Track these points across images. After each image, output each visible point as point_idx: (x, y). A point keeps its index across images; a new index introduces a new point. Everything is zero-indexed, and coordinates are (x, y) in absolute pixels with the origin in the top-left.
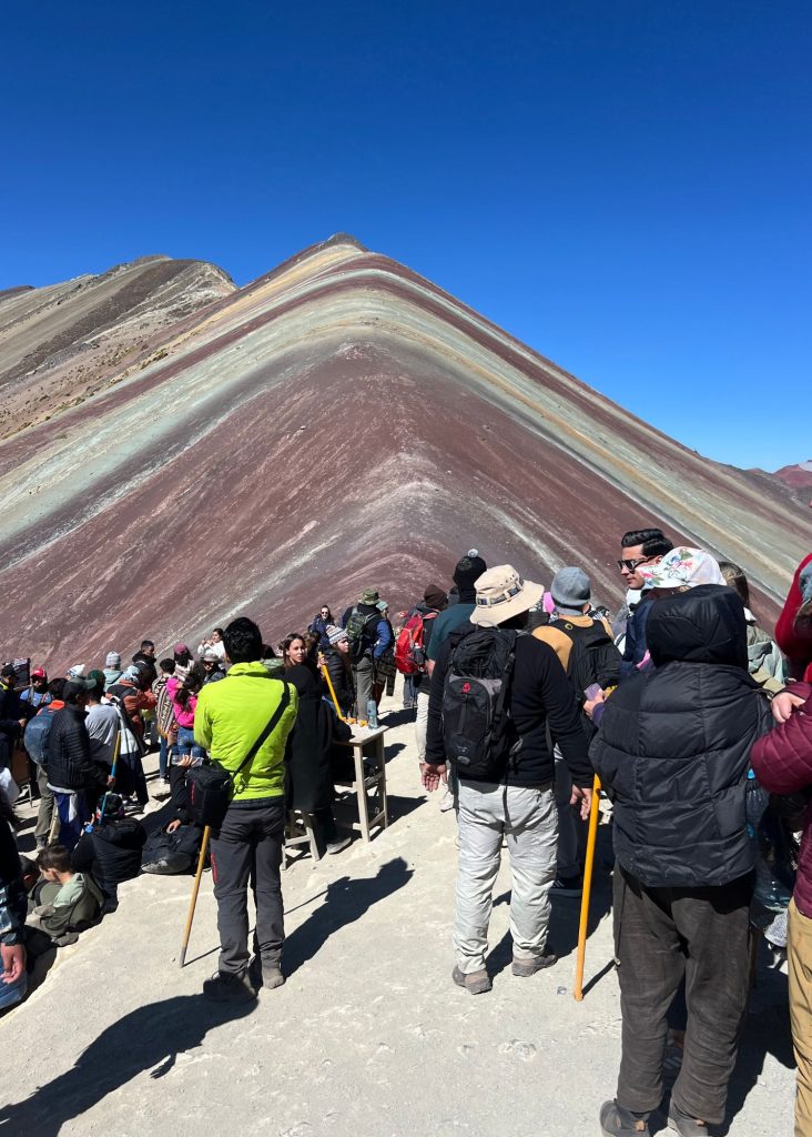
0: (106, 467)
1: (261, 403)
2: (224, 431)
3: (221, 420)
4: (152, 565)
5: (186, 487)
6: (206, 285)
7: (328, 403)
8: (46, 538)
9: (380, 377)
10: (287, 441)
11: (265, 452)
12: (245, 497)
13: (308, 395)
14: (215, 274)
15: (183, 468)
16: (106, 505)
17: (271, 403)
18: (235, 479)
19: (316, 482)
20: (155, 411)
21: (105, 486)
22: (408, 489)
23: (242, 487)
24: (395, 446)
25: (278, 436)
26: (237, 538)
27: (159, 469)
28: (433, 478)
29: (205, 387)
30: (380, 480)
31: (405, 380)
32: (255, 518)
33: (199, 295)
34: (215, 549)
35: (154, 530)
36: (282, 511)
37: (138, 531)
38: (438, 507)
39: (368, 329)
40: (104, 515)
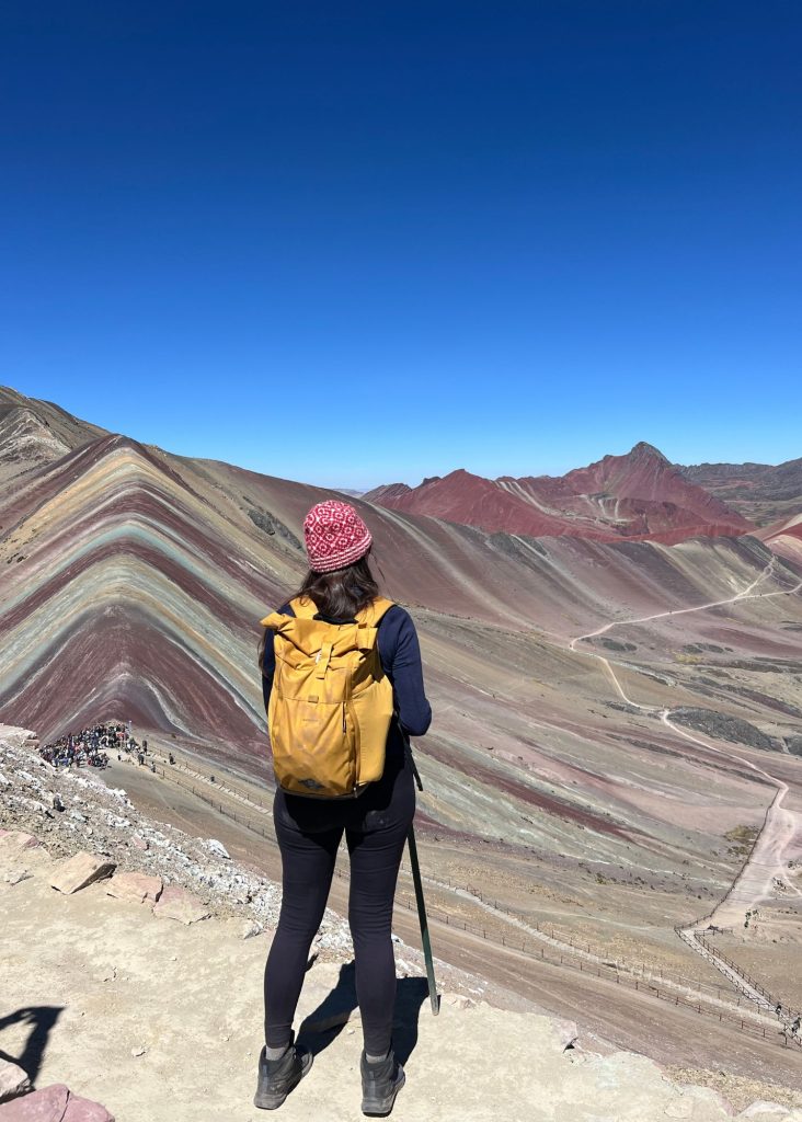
0: (26, 666)
1: (77, 639)
2: (66, 652)
3: (65, 646)
4: (50, 703)
5: (56, 675)
6: (28, 431)
7: (100, 640)
8: (13, 695)
9: (119, 627)
10: (87, 656)
11: (81, 660)
12: (76, 678)
13: (93, 636)
14: (34, 420)
15: (54, 666)
16: (30, 682)
17: (81, 639)
18: (71, 672)
19: (96, 673)
20: (37, 634)
21: (28, 675)
22: (121, 677)
23: (74, 675)
24: (120, 660)
25: (84, 655)
26: (73, 694)
27: (46, 667)
28: (129, 672)
29: (56, 623)
30: (113, 673)
31: (128, 627)
32: (78, 687)
33: (23, 441)
34: (67, 698)
35: (48, 692)
36: (87, 684)
37: (43, 692)
38: (129, 683)
39: (117, 596)
40: (31, 687)
